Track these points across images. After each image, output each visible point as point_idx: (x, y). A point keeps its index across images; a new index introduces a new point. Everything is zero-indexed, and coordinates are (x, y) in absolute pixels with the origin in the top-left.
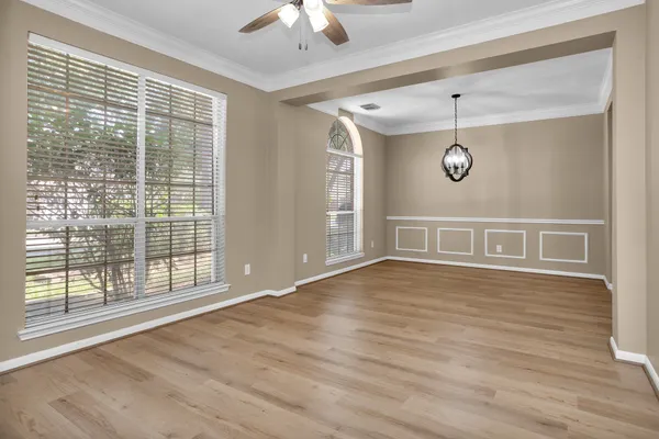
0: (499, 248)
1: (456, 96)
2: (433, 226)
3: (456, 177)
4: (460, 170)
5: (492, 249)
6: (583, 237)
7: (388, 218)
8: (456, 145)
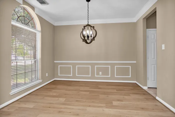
0: (100, 73)
3: (88, 41)
4: (90, 38)
5: (98, 74)
6: (129, 67)
7: (55, 62)
8: (88, 25)
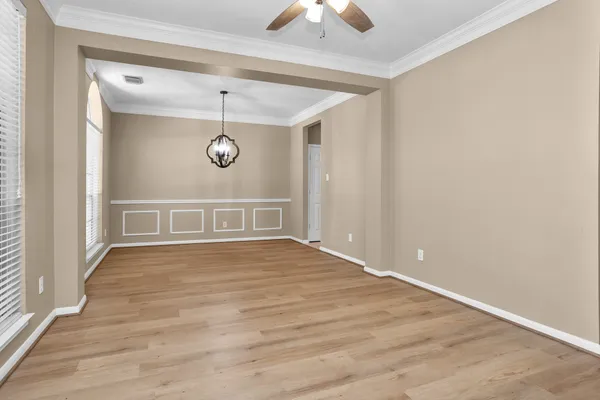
0: (225, 224)
1: (224, 93)
2: (165, 209)
5: (219, 226)
7: (112, 202)
8: (224, 135)
